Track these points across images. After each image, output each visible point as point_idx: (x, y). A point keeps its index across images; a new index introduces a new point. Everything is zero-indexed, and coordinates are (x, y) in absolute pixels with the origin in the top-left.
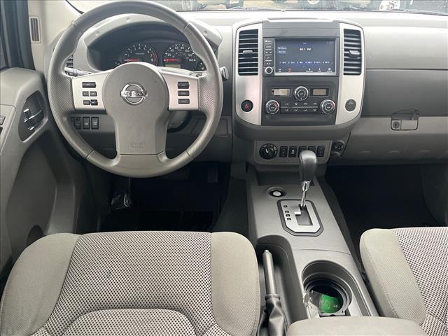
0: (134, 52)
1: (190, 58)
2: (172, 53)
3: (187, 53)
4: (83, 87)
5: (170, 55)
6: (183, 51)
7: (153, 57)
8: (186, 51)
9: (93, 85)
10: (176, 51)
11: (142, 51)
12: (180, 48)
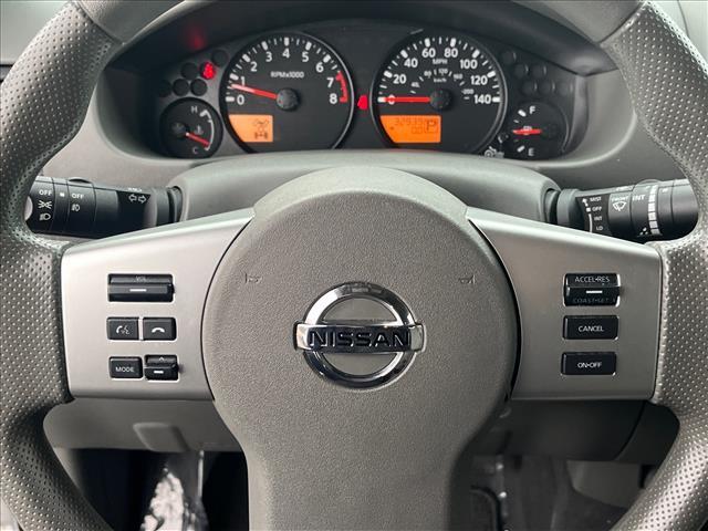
0: (265, 68)
1: (480, 90)
2: (412, 74)
3: (468, 73)
4: (112, 298)
5: (401, 79)
6: (453, 64)
7: (336, 88)
8: (464, 64)
9: (162, 289)
10: (426, 63)
11: (295, 63)
12: (440, 54)
